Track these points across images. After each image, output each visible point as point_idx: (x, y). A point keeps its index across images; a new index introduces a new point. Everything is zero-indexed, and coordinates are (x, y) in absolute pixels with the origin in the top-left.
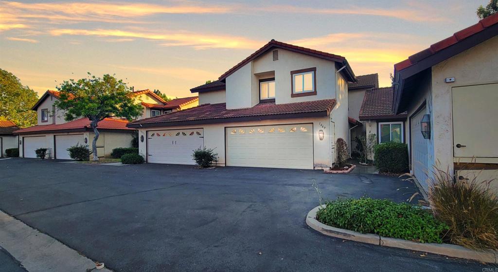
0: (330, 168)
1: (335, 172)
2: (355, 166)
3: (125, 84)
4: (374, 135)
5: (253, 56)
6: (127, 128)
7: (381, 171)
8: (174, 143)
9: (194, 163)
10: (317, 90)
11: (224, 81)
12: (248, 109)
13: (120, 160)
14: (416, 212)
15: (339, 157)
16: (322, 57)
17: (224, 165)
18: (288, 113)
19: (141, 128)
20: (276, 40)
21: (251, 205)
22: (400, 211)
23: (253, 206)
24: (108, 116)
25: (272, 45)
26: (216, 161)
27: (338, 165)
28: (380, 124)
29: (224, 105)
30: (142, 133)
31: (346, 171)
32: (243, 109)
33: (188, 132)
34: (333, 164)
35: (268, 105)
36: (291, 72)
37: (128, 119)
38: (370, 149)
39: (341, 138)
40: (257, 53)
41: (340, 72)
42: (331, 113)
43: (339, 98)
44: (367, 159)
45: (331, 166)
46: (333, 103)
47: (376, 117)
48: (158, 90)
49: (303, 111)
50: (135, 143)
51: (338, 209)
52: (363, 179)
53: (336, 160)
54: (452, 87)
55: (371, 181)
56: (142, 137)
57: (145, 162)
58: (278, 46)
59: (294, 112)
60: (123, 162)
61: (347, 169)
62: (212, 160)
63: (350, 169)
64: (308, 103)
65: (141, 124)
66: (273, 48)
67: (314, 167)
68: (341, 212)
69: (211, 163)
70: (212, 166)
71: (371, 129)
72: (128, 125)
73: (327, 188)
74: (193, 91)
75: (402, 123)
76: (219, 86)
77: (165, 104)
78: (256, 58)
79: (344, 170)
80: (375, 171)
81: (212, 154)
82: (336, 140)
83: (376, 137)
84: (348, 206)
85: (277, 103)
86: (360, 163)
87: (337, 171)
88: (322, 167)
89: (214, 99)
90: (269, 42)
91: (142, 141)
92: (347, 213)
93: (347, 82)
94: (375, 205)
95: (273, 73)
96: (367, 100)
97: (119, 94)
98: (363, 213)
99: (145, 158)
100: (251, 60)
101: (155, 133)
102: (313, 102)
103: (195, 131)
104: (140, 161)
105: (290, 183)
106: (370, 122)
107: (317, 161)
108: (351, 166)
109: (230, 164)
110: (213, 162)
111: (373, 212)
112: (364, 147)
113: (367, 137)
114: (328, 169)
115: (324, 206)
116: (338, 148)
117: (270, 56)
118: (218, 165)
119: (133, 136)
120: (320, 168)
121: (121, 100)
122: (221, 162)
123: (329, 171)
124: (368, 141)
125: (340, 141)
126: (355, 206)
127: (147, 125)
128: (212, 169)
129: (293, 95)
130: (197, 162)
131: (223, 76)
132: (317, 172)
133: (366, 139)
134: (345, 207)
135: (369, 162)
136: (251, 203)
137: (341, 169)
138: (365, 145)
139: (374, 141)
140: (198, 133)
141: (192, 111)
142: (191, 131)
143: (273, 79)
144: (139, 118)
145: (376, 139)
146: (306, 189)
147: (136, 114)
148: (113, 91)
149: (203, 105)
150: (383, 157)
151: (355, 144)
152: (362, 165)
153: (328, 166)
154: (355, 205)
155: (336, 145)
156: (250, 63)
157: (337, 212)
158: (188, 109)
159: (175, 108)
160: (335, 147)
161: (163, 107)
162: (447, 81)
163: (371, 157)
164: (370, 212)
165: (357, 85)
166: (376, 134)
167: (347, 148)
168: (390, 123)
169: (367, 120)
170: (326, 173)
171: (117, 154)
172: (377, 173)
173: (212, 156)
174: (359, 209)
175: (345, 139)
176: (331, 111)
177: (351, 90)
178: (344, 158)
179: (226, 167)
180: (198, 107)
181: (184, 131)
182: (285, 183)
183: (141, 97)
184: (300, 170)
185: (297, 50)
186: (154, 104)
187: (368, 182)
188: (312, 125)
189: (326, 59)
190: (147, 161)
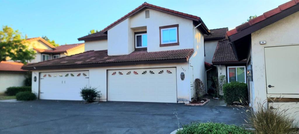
0: (190, 102)
1: (193, 105)
2: (209, 100)
3: (21, 33)
4: (224, 76)
5: (129, 14)
6: (22, 70)
7: (229, 104)
8: (64, 82)
9: (81, 98)
10: (179, 42)
11: (106, 33)
12: (125, 55)
13: (14, 97)
14: (241, 131)
15: (197, 93)
16: (183, 16)
17: (106, 101)
18: (157, 59)
19: (34, 70)
20: (147, 3)
21: (129, 130)
22: (230, 130)
23: (130, 130)
24: (4, 60)
25: (144, 7)
26: (99, 97)
27: (196, 100)
28: (228, 67)
29: (106, 52)
30: (35, 74)
31: (202, 104)
32: (121, 56)
33: (76, 74)
34: (192, 99)
35: (142, 52)
36: (160, 27)
37: (23, 62)
38: (221, 87)
39: (198, 78)
40: (133, 12)
41: (197, 28)
42: (190, 60)
43: (196, 48)
44: (219, 94)
45: (190, 100)
46: (191, 52)
47: (225, 62)
48: (46, 37)
49: (169, 58)
50: (28, 83)
51: (190, 129)
52: (214, 110)
53: (195, 95)
54: (265, 47)
55: (219, 111)
56: (35, 78)
57: (37, 99)
58: (149, 7)
59: (161, 59)
60: (18, 98)
61: (203, 103)
62: (96, 96)
63: (205, 102)
64: (173, 51)
65: (35, 67)
66: (145, 8)
67: (178, 101)
68: (191, 132)
69: (95, 99)
70: (96, 101)
71: (222, 72)
72: (22, 68)
73: (186, 117)
74: (80, 39)
75: (245, 67)
76: (102, 36)
77: (54, 49)
78: (132, 16)
79: (200, 103)
80: (224, 104)
81: (96, 92)
82: (194, 80)
83: (225, 77)
84: (196, 128)
85: (149, 51)
86: (214, 98)
87: (195, 104)
88: (184, 101)
89: (97, 46)
90: (143, 4)
91: (35, 81)
92: (195, 132)
93: (203, 35)
94: (214, 126)
95: (145, 27)
96: (219, 49)
97: (16, 42)
98: (206, 132)
99: (37, 95)
100: (128, 16)
101: (47, 74)
102: (176, 51)
103: (82, 73)
104: (32, 98)
105: (159, 113)
106: (220, 66)
107: (180, 96)
108: (206, 100)
109: (111, 99)
110: (96, 98)
111: (213, 131)
112: (216, 85)
113: (219, 78)
114: (188, 102)
115: (182, 129)
116: (196, 86)
117: (143, 15)
118: (101, 100)
119: (25, 77)
120: (182, 102)
121: (16, 46)
122: (104, 98)
123: (189, 104)
124: (219, 81)
125: (197, 81)
126: (201, 128)
127: (40, 67)
128: (96, 104)
129: (161, 45)
130: (83, 98)
131: (105, 29)
132: (179, 105)
133: (218, 79)
134: (194, 128)
135: (220, 97)
136: (128, 129)
137: (198, 102)
138: (218, 84)
139: (224, 81)
140: (84, 75)
141: (78, 56)
142: (79, 73)
143: (146, 32)
144: (33, 61)
145: (226, 79)
146: (170, 118)
147: (30, 58)
148: (10, 39)
149: (88, 52)
150: (229, 94)
151: (211, 83)
152: (215, 99)
153: (188, 100)
154: (201, 126)
155: (194, 84)
156: (128, 19)
157: (189, 132)
158: (76, 55)
159: (63, 53)
160: (194, 85)
161: (52, 51)
162: (261, 43)
163: (221, 93)
164: (211, 131)
165: (212, 37)
166: (225, 75)
167: (203, 86)
168: (236, 67)
169: (219, 65)
170: (187, 106)
171: (11, 92)
172: (225, 105)
173: (96, 93)
174: (203, 129)
175: (201, 80)
176: (189, 58)
177: (206, 40)
178: (201, 94)
179: (108, 102)
180: (84, 53)
181: (72, 73)
182: (154, 113)
183: (34, 44)
184: (166, 103)
185: (164, 11)
186: (45, 50)
187: (217, 113)
188: (175, 68)
189: (186, 18)
190: (39, 98)
